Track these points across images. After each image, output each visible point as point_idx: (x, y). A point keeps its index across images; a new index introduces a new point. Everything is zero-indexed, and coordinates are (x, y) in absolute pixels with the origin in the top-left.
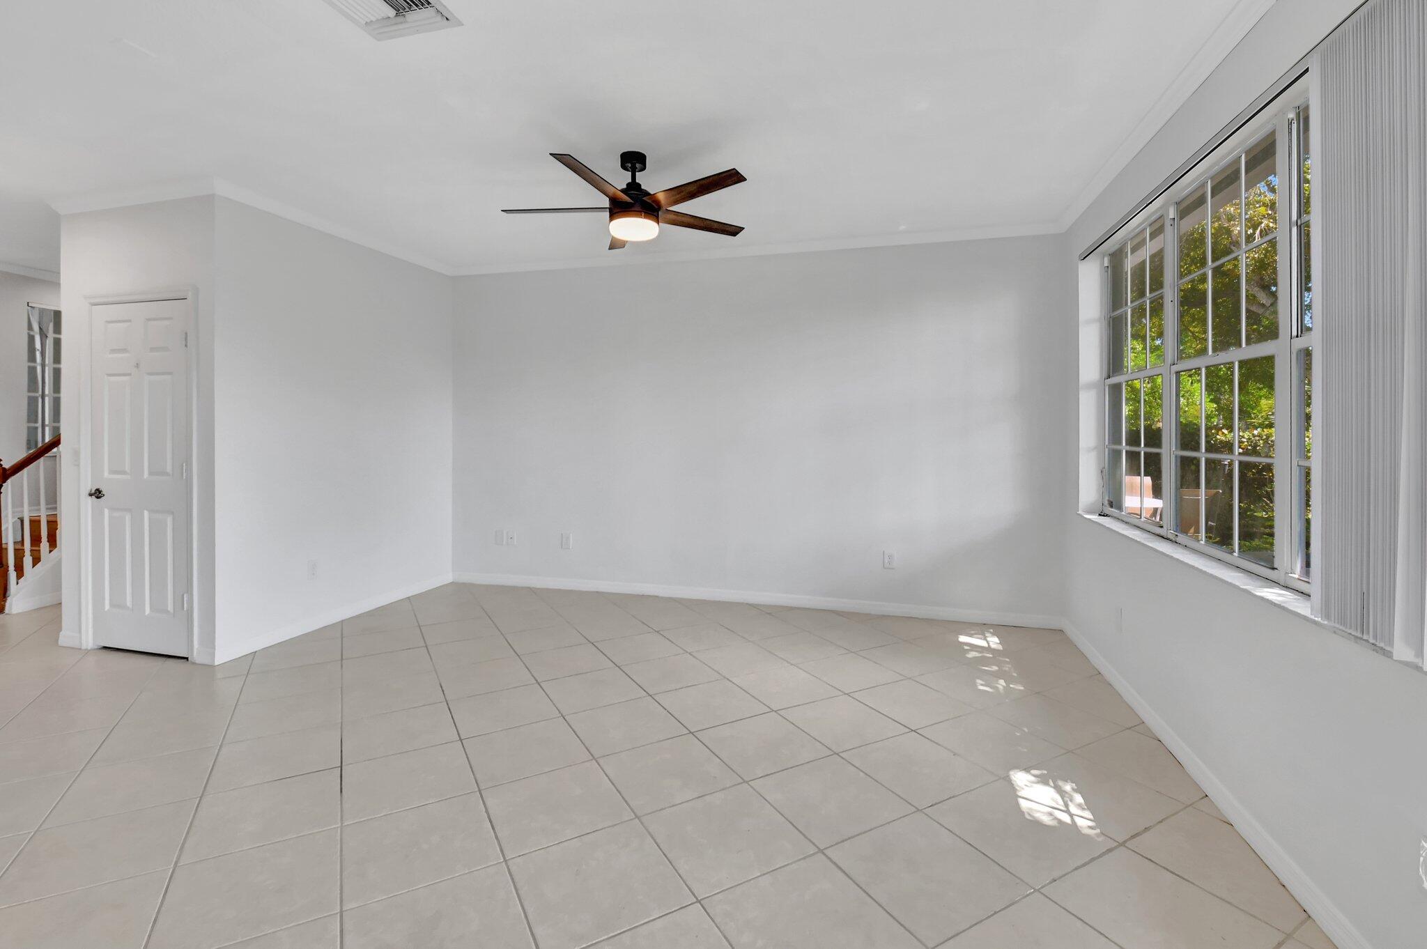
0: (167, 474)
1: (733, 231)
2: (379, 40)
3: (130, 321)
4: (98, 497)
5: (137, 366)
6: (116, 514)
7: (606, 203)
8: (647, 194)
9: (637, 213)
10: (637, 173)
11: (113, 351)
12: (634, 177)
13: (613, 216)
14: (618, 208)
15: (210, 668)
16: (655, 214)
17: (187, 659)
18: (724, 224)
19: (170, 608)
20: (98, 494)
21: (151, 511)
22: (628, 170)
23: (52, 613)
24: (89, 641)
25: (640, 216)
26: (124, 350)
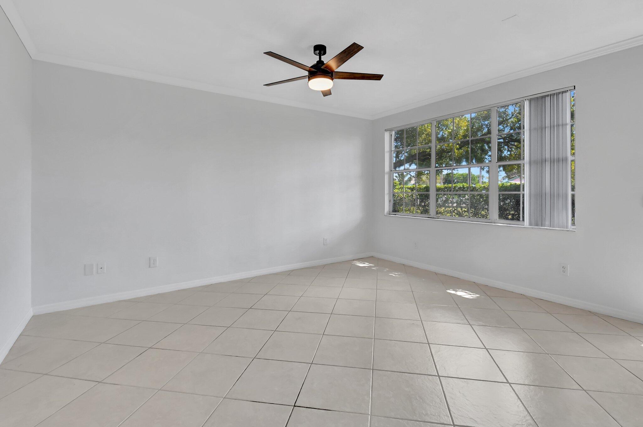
10: (322, 56)
12: (320, 58)
16: (330, 75)
22: (317, 55)
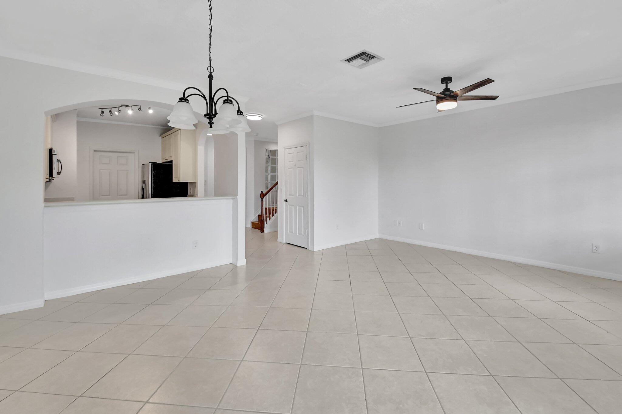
0: (302, 196)
1: (494, 98)
2: (361, 69)
3: (293, 153)
4: (286, 202)
5: (295, 165)
6: (290, 206)
7: (435, 98)
8: (453, 92)
9: (448, 100)
11: (290, 162)
12: (447, 86)
13: (438, 103)
14: (440, 99)
15: (313, 252)
16: (456, 99)
17: (307, 249)
18: (489, 96)
19: (303, 234)
20: (286, 201)
21: (298, 206)
22: (444, 84)
23: (275, 233)
24: (284, 241)
25: (449, 101)
26: (292, 161)
